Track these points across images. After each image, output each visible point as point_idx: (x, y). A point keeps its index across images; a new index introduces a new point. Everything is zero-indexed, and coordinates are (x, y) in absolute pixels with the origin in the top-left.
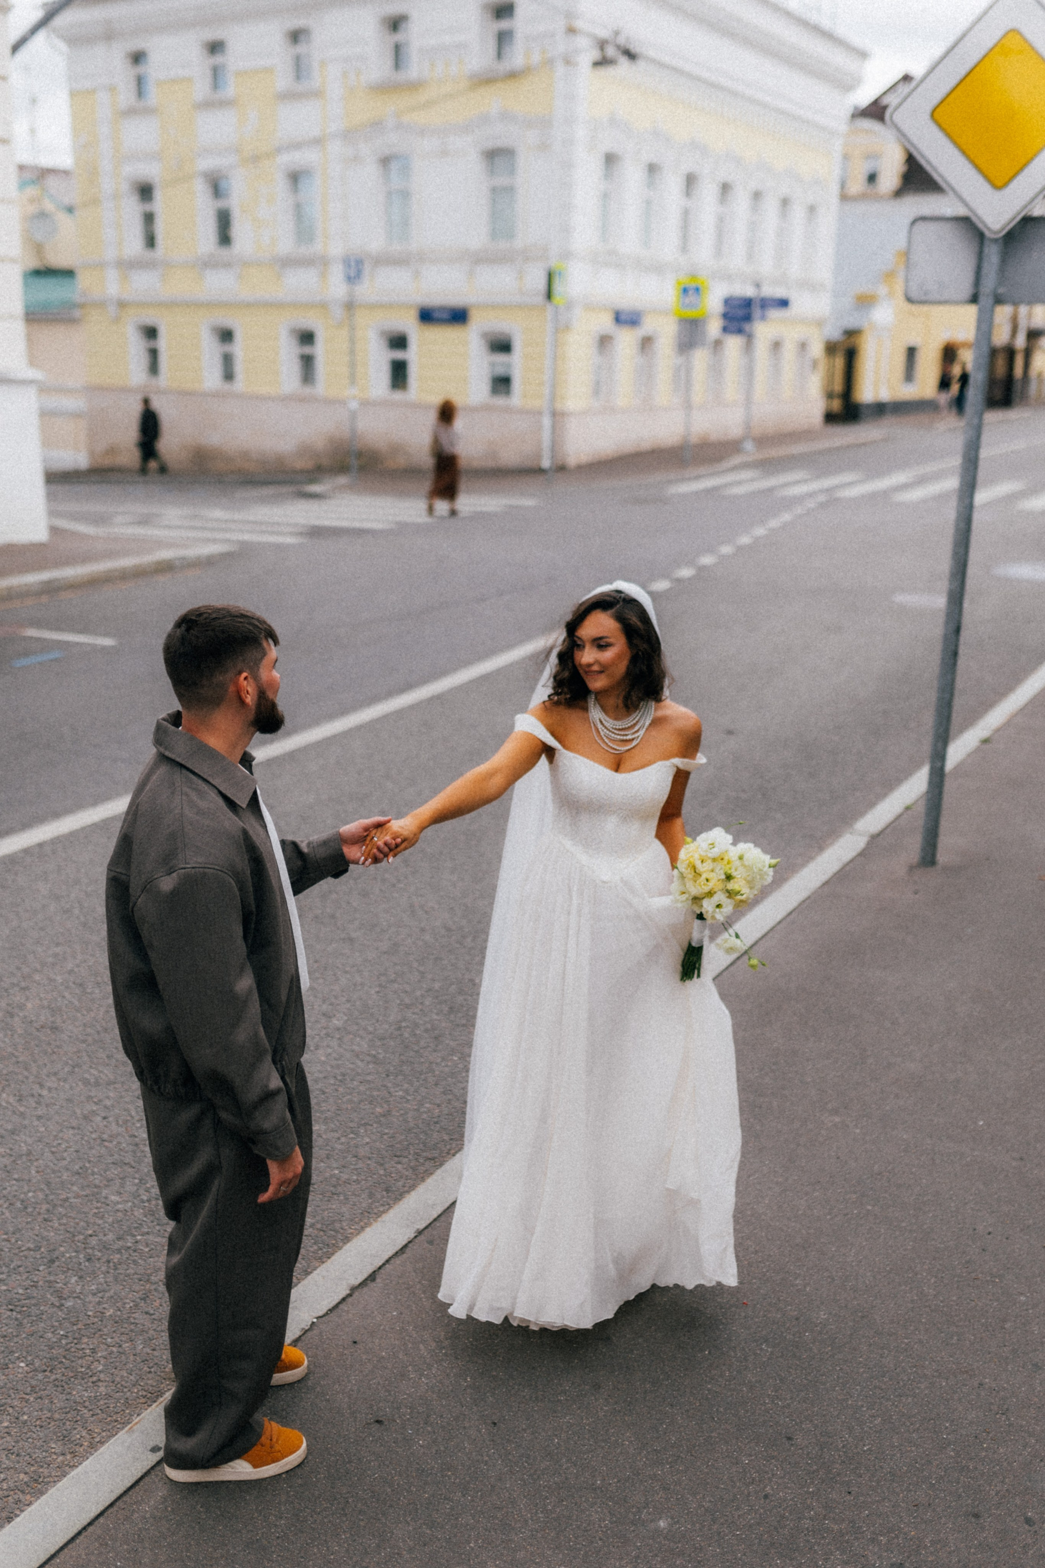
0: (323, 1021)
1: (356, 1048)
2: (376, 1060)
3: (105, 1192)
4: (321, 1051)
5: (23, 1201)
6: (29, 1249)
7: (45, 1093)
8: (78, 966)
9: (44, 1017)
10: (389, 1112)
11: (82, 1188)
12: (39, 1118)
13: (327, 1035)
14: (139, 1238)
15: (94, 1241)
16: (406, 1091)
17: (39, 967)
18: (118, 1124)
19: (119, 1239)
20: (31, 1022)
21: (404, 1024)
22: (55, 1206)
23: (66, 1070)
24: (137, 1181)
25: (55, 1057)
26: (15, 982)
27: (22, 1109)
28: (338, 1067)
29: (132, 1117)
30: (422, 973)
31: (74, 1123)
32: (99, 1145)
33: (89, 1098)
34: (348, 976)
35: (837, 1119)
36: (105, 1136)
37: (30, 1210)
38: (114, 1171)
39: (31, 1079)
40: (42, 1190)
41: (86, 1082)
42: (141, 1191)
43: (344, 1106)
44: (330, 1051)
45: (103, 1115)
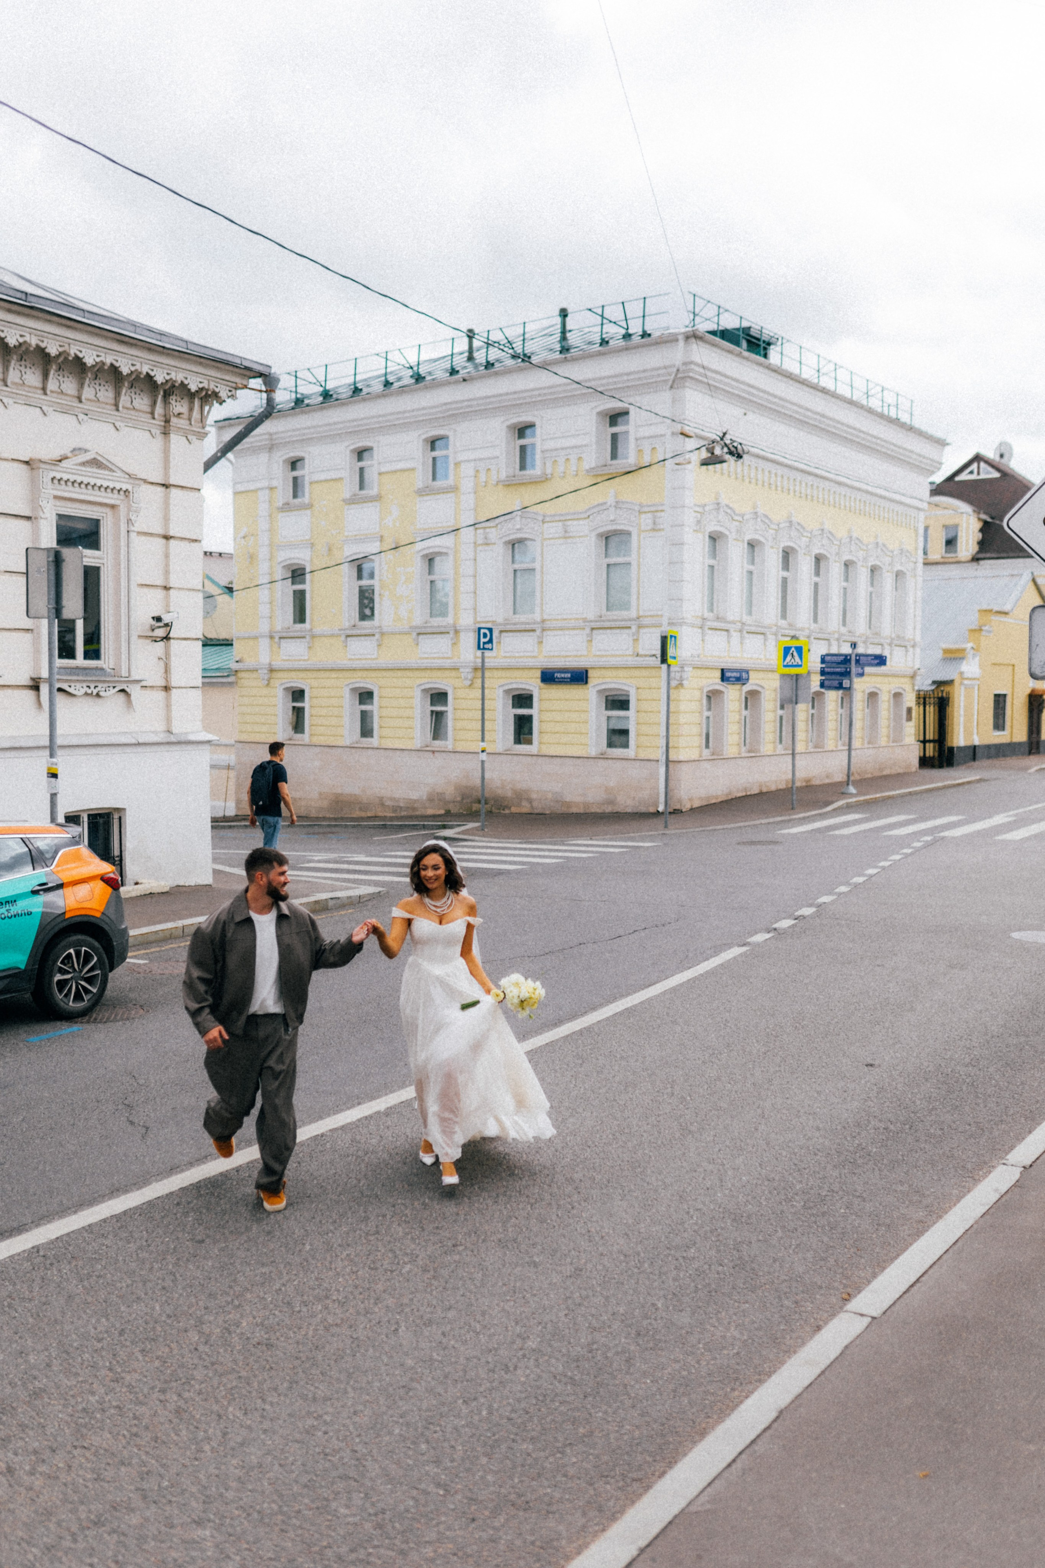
0: (519, 1342)
1: (553, 1369)
2: (572, 1381)
3: (334, 1505)
4: (519, 1372)
5: (259, 1512)
6: (271, 1559)
7: (267, 1407)
8: (284, 1285)
9: (260, 1335)
10: (591, 1433)
11: (313, 1501)
12: (265, 1431)
13: (524, 1356)
14: (371, 1550)
15: (329, 1553)
16: (606, 1412)
17: (249, 1287)
18: (338, 1439)
19: (352, 1551)
20: (248, 1338)
21: (595, 1346)
22: (289, 1518)
23: (285, 1385)
24: (362, 1495)
25: (273, 1373)
26: (229, 1299)
27: (249, 1422)
28: (539, 1388)
29: (351, 1433)
30: (607, 1298)
31: (298, 1436)
32: (325, 1459)
33: (309, 1413)
34: (536, 1299)
35: (1032, 1448)
36: (328, 1451)
37: (267, 1520)
38: (340, 1485)
39: (254, 1394)
40: (274, 1501)
41: (304, 1397)
42: (368, 1505)
43: (548, 1426)
44: (528, 1371)
45: (323, 1429)
